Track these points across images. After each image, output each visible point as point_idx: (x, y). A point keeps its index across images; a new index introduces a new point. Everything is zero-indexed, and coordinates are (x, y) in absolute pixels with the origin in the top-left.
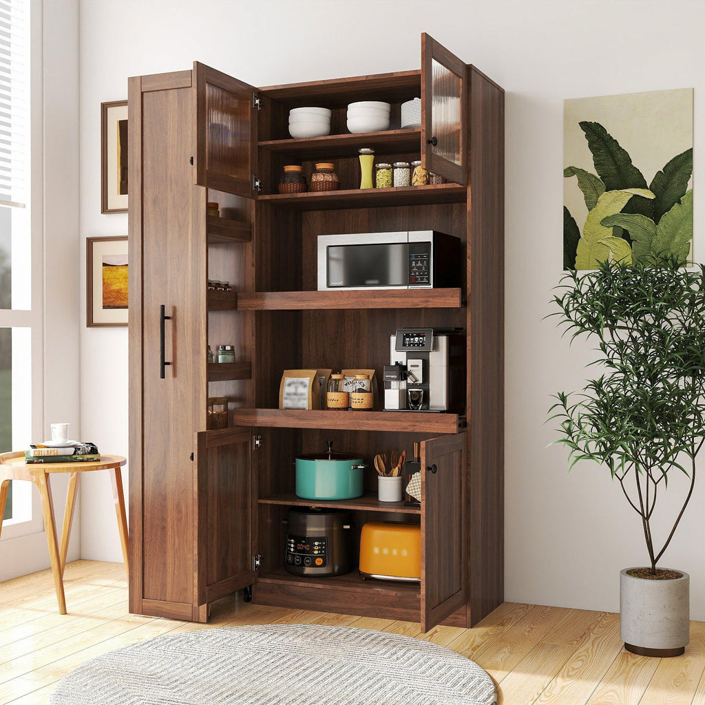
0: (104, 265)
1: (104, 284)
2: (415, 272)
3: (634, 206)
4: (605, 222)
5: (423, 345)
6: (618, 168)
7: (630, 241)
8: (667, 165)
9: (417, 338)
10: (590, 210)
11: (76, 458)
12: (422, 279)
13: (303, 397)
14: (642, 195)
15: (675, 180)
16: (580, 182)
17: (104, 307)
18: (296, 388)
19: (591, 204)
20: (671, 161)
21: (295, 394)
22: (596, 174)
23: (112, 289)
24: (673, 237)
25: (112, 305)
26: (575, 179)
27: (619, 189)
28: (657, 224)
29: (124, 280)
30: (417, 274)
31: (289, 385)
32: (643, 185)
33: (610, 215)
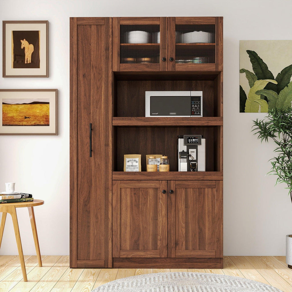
0: (3, 103)
1: (3, 113)
2: (194, 110)
3: (269, 87)
4: (257, 93)
5: (197, 143)
6: (263, 71)
7: (268, 101)
8: (282, 71)
9: (194, 139)
10: (251, 87)
11: (22, 200)
12: (197, 113)
13: (136, 167)
14: (272, 82)
15: (285, 77)
16: (247, 76)
17: (3, 125)
18: (132, 163)
19: (251, 85)
20: (284, 69)
21: (132, 166)
22: (254, 73)
23: (8, 116)
24: (285, 100)
25: (8, 124)
26: (244, 74)
27: (263, 79)
28: (278, 95)
29: (16, 112)
30: (195, 110)
31: (128, 162)
32: (273, 78)
33: (259, 90)
